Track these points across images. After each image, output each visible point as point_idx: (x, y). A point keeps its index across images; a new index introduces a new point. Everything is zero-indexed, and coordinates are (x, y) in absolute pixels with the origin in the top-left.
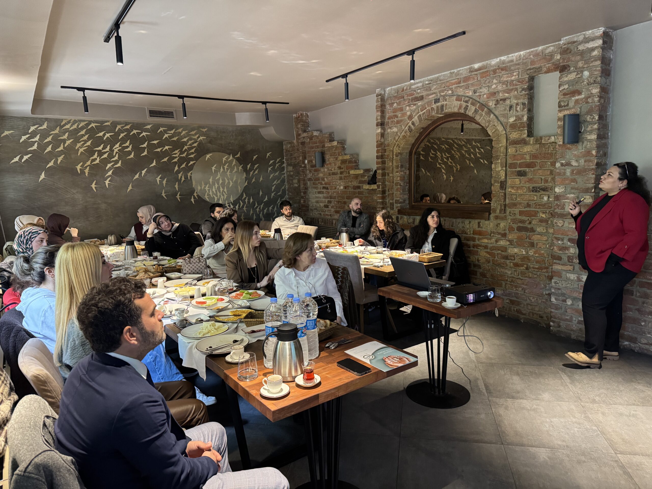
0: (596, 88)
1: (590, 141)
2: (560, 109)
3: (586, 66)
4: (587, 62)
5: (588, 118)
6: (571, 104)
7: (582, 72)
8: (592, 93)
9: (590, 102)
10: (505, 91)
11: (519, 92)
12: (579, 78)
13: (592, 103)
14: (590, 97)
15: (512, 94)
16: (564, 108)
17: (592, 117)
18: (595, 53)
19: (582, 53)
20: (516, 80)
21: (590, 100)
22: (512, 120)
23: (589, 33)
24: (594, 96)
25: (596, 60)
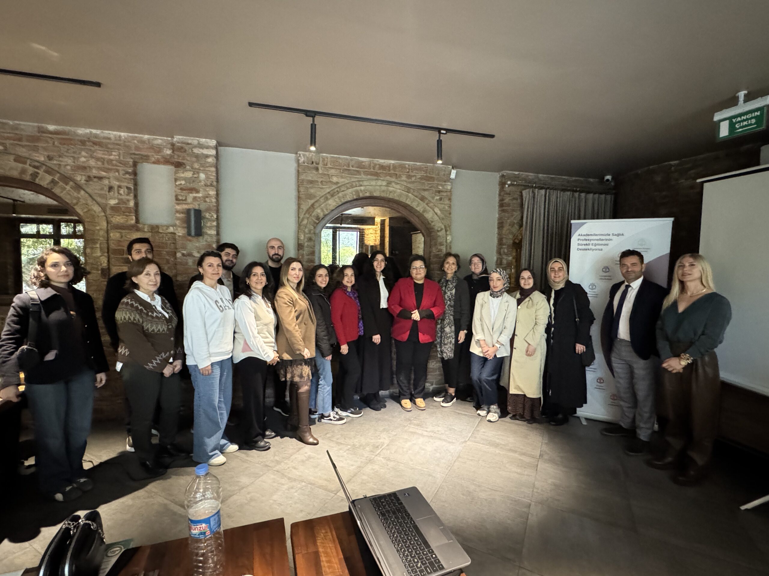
0: (213, 190)
1: (210, 235)
2: (177, 202)
3: (202, 169)
4: (202, 165)
5: (207, 215)
6: (190, 200)
7: (198, 173)
8: (209, 194)
9: (208, 201)
10: (99, 169)
11: (121, 174)
12: (196, 177)
13: (210, 202)
14: (207, 197)
15: (111, 174)
16: (181, 202)
17: (210, 215)
18: (210, 160)
19: (197, 156)
20: (116, 161)
21: (207, 200)
22: (113, 202)
23: (203, 140)
24: (211, 197)
25: (211, 167)
